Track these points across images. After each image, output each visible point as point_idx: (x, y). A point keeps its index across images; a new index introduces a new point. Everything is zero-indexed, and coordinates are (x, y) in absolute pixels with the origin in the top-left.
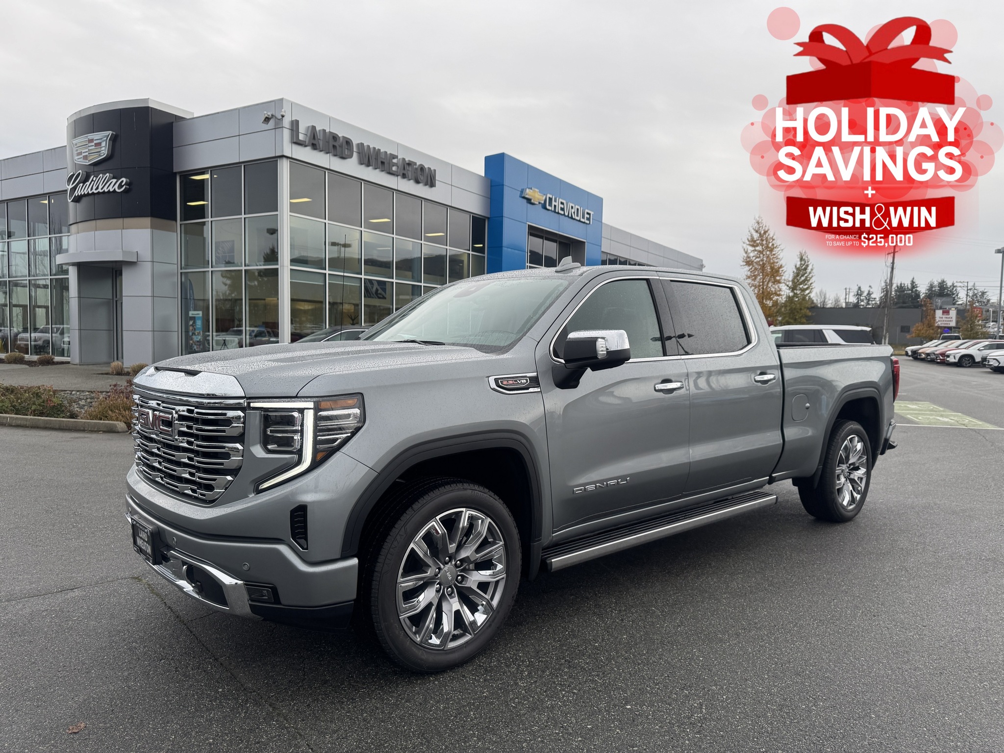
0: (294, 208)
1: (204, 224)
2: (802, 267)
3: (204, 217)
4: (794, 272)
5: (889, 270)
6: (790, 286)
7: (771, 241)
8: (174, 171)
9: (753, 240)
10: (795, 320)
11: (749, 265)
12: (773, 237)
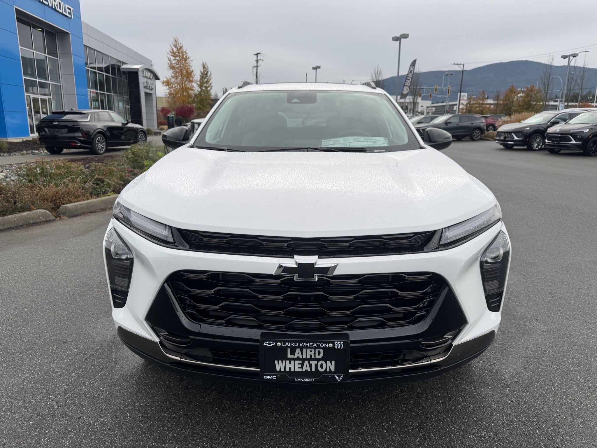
4: (200, 75)
5: (255, 77)
6: (198, 84)
7: (185, 54)
9: (173, 52)
10: (204, 106)
11: (173, 70)
12: (185, 51)
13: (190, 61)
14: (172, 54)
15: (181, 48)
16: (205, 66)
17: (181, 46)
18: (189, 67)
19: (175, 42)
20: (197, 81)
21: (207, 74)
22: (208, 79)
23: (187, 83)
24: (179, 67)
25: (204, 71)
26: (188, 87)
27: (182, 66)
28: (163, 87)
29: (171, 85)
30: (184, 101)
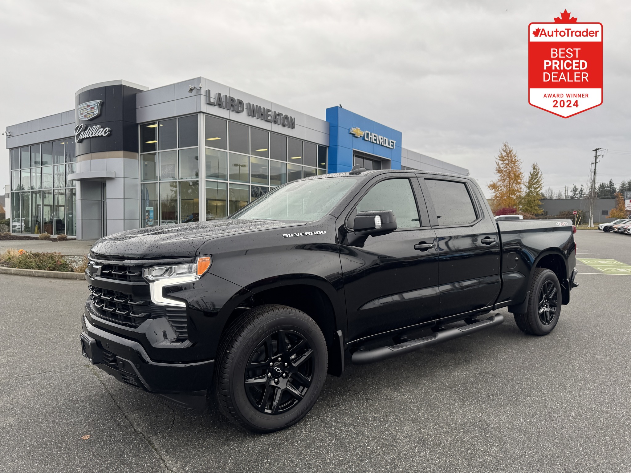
0: (208, 143)
1: (155, 154)
2: (535, 173)
3: (155, 150)
4: (529, 177)
5: (593, 174)
6: (527, 185)
7: (514, 157)
8: (137, 123)
9: (502, 157)
10: (531, 207)
11: (500, 173)
12: (515, 154)
13: (519, 163)
14: (502, 159)
15: (510, 152)
16: (536, 167)
17: (511, 150)
18: (517, 170)
19: (504, 147)
20: (526, 183)
21: (537, 175)
22: (538, 180)
23: (514, 185)
24: (506, 171)
25: (534, 172)
26: (515, 189)
27: (510, 169)
28: (489, 190)
29: (498, 188)
30: (509, 203)
